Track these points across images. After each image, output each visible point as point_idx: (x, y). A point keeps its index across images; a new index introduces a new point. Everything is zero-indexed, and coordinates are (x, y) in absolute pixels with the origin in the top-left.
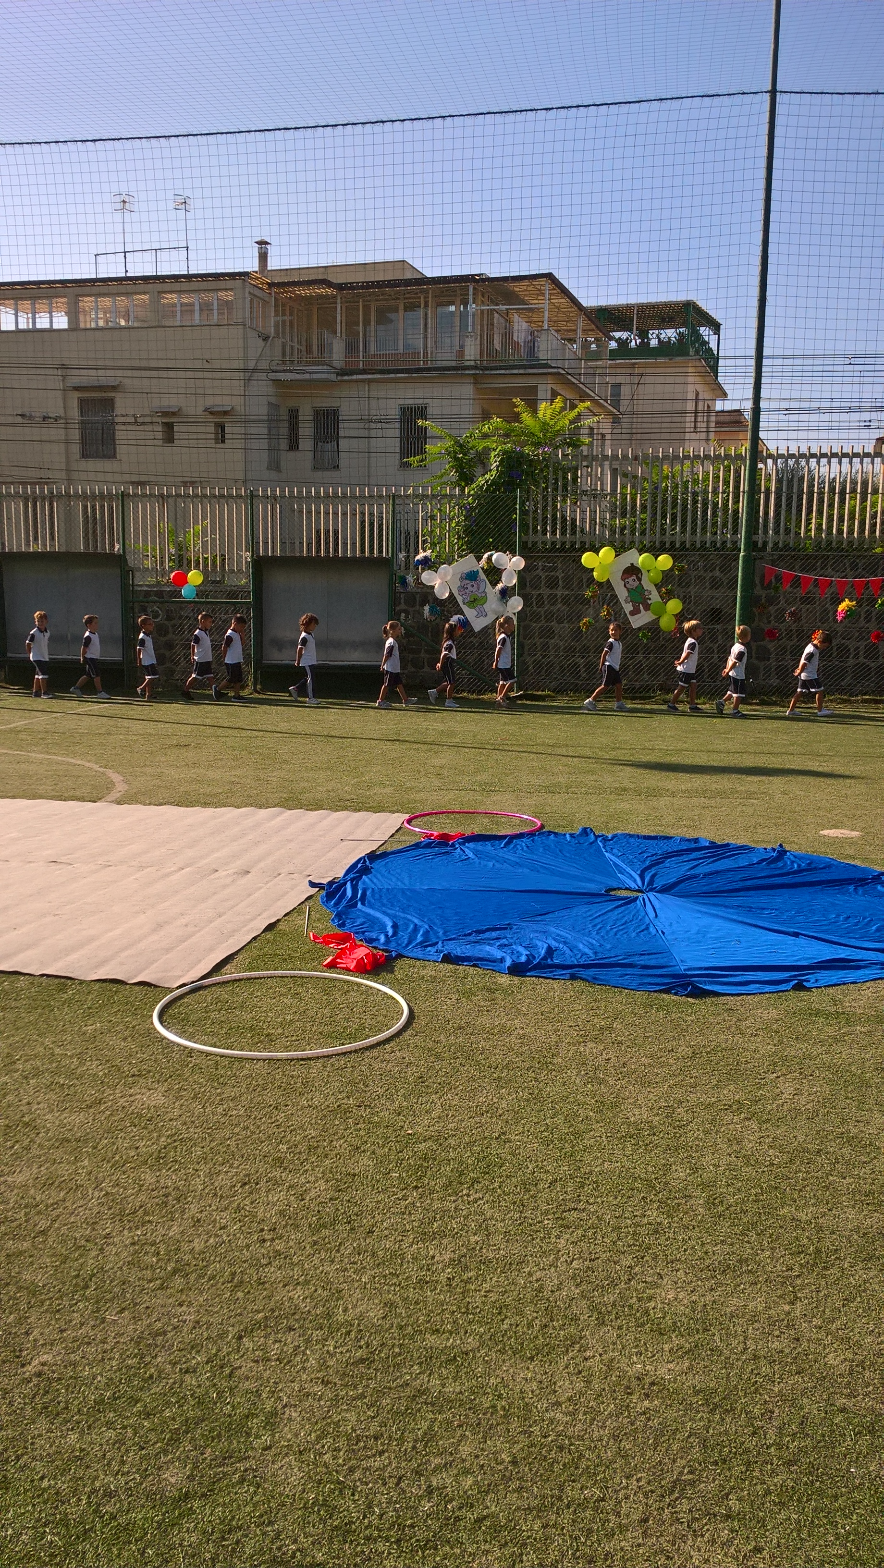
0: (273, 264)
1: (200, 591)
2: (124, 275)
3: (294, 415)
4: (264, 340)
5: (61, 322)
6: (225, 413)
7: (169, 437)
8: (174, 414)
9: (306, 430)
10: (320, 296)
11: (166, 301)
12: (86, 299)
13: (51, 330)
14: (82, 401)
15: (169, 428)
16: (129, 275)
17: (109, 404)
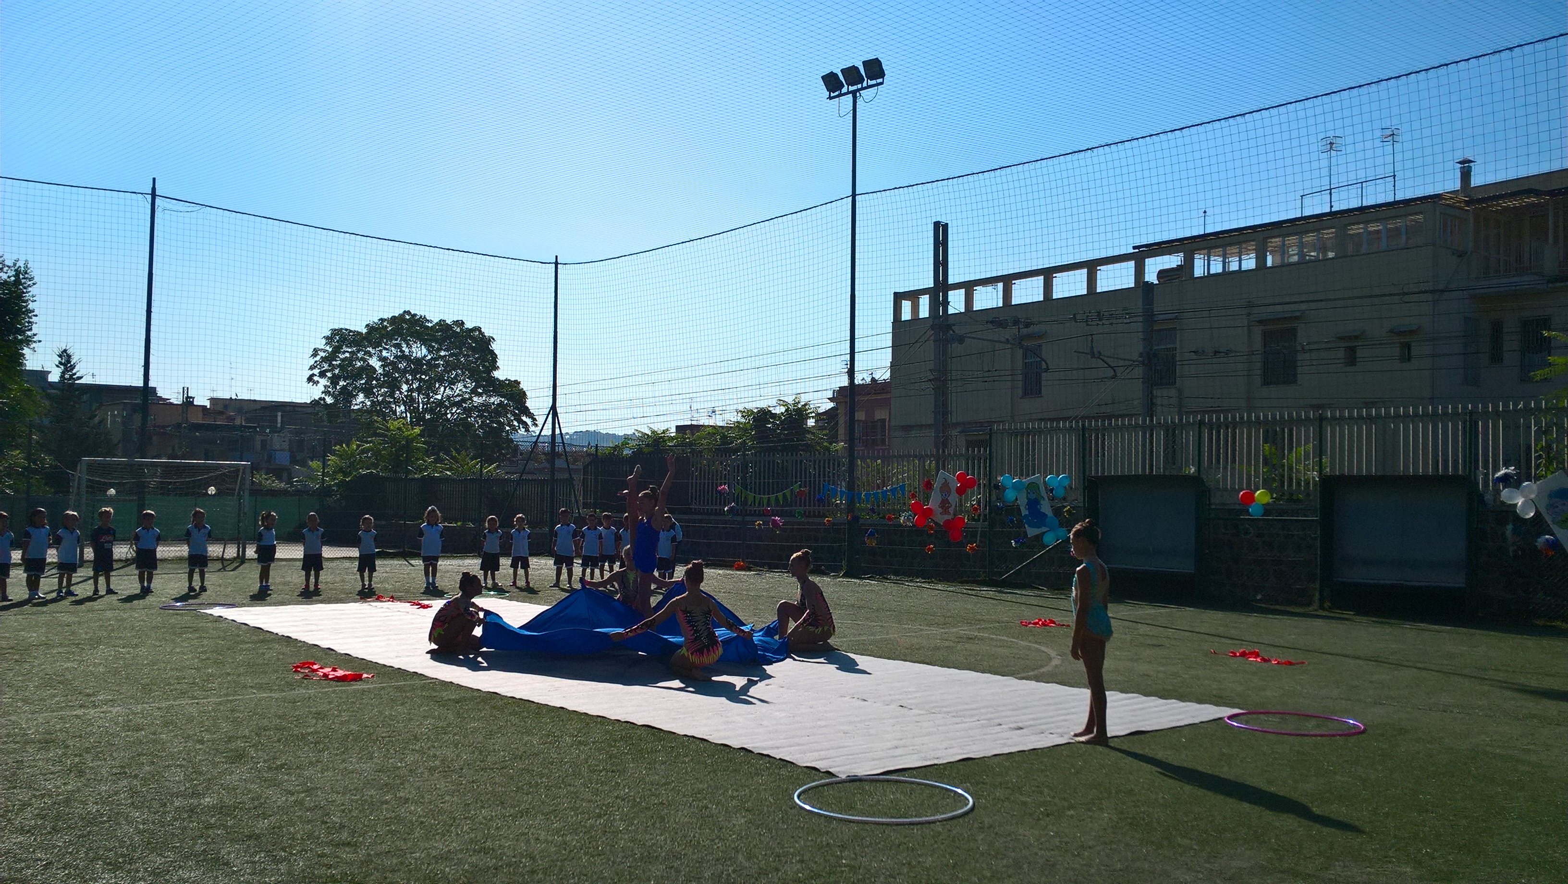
0: (1477, 180)
1: (1267, 509)
2: (1328, 210)
3: (1497, 329)
4: (1460, 256)
5: (1249, 263)
6: (1412, 332)
7: (1351, 359)
8: (1356, 338)
9: (1511, 344)
10: (1533, 205)
11: (1351, 232)
12: (1273, 240)
13: (1240, 271)
14: (1265, 334)
15: (1352, 350)
16: (1333, 210)
17: (1292, 334)
